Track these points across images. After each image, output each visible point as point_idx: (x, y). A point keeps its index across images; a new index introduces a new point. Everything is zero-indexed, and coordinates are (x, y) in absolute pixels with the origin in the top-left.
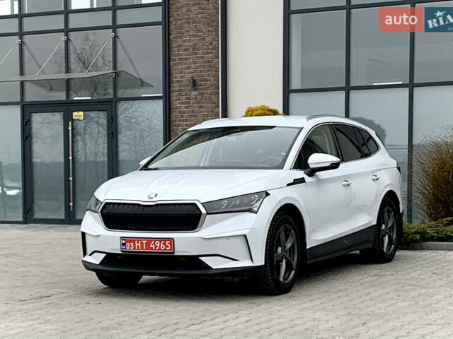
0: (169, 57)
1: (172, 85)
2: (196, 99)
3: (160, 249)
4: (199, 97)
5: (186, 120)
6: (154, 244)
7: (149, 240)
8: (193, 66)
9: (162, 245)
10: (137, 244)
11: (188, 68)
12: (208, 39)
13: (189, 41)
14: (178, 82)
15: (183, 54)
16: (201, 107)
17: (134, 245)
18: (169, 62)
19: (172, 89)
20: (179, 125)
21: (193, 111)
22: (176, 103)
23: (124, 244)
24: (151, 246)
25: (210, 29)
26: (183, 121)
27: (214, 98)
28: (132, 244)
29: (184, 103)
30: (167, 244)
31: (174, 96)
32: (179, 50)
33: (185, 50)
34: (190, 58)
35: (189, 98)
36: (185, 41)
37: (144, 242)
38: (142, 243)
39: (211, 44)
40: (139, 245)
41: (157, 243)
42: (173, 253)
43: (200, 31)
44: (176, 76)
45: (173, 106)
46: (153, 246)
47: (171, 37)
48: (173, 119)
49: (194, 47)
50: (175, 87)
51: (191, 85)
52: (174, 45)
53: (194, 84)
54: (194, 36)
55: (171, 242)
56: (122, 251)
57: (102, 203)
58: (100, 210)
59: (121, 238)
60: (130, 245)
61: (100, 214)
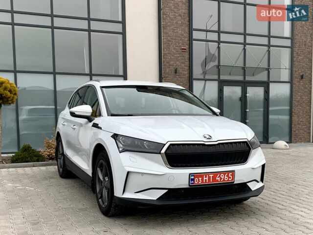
3: (224, 180)
6: (220, 176)
7: (215, 173)
9: (226, 177)
10: (205, 179)
17: (202, 180)
23: (193, 180)
24: (217, 179)
28: (200, 178)
30: (230, 176)
37: (211, 176)
38: (209, 178)
40: (207, 178)
41: (222, 176)
42: (234, 182)
46: (219, 179)
55: (233, 173)
56: (189, 185)
57: (165, 145)
58: (163, 151)
59: (190, 174)
60: (199, 180)
61: (164, 154)
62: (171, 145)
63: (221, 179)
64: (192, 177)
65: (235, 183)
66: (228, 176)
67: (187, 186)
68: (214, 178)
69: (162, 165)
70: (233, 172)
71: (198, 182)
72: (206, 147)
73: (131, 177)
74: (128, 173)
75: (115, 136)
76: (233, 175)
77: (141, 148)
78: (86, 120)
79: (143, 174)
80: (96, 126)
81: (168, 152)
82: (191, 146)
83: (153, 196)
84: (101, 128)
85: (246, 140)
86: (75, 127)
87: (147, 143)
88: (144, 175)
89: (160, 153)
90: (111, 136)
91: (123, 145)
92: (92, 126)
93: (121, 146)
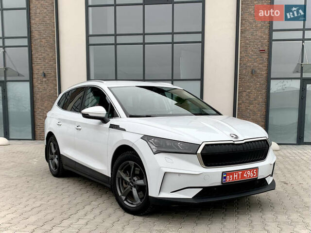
0: (32, 62)
1: (34, 75)
2: (45, 82)
3: (250, 176)
4: (47, 81)
5: (41, 92)
6: (246, 173)
7: (243, 171)
8: (43, 67)
10: (235, 176)
11: (41, 68)
12: (51, 55)
13: (41, 55)
14: (37, 74)
15: (39, 61)
16: (48, 86)
17: (233, 177)
18: (32, 64)
19: (34, 77)
20: (38, 94)
21: (44, 88)
22: (36, 84)
23: (225, 178)
24: (244, 176)
25: (52, 50)
26: (39, 92)
27: (54, 82)
28: (231, 176)
29: (39, 84)
31: (35, 80)
32: (36, 59)
33: (40, 59)
34: (42, 63)
35: (42, 82)
36: (39, 55)
37: (240, 173)
38: (238, 175)
39: (52, 57)
40: (237, 176)
41: (249, 173)
43: (47, 51)
44: (35, 71)
45: (35, 85)
46: (246, 176)
47: (32, 53)
48: (34, 91)
49: (44, 58)
50: (35, 76)
51: (43, 75)
52: (34, 57)
53: (45, 75)
54: (44, 53)
55: (257, 170)
56: (222, 183)
57: (200, 145)
58: (199, 151)
59: (223, 173)
60: (230, 177)
61: (200, 155)
62: (206, 145)
63: (248, 175)
64: (225, 176)
65: (258, 178)
66: (253, 172)
67: (220, 184)
68: (242, 175)
69: (198, 165)
70: (257, 168)
71: (229, 179)
72: (235, 146)
73: (168, 177)
74: (165, 173)
75: (146, 138)
76: (257, 172)
77: (174, 149)
78: (99, 121)
79: (179, 174)
80: (116, 127)
81: (204, 152)
82: (219, 146)
83: (189, 195)
84: (124, 130)
85: (265, 138)
86: (79, 127)
87: (181, 145)
88: (181, 175)
89: (196, 154)
90: (141, 138)
91: (155, 146)
92: (110, 127)
93: (154, 147)
